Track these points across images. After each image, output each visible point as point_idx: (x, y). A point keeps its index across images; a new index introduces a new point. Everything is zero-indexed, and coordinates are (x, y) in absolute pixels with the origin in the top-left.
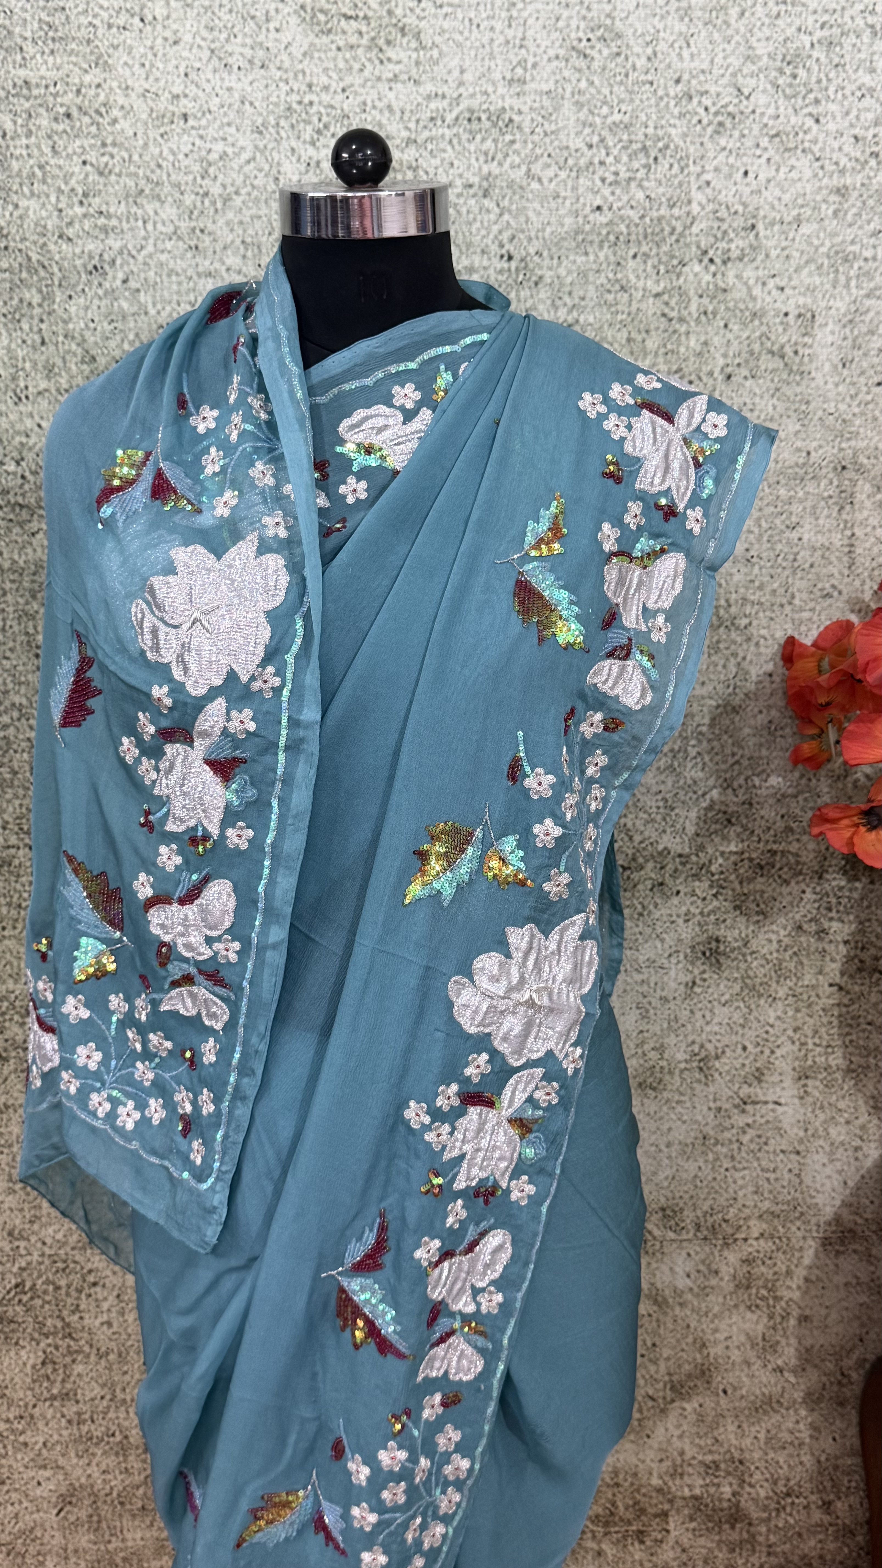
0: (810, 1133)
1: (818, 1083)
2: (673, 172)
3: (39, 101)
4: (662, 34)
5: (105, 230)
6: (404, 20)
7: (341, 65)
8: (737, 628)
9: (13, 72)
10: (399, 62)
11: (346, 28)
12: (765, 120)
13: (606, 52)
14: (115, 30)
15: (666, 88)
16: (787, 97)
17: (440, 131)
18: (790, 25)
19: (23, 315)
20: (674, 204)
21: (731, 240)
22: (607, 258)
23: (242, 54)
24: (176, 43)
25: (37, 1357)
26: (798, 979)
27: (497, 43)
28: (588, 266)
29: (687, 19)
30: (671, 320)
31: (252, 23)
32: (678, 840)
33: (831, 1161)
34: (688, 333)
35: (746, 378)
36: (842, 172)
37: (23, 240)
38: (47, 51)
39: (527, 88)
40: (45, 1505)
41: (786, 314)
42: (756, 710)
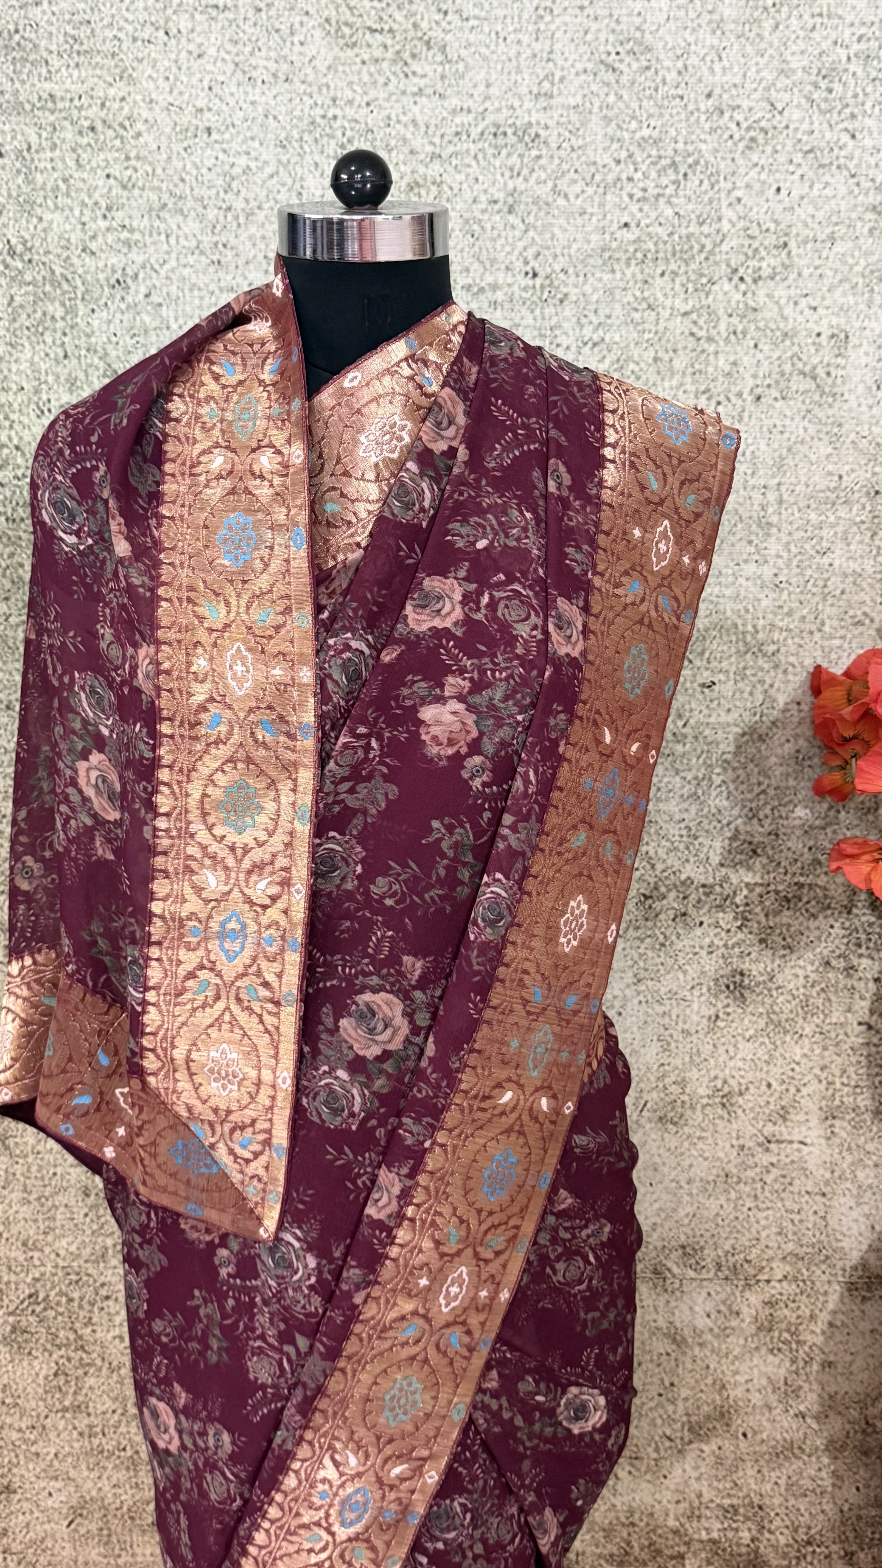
0: (836, 1174)
1: (845, 1124)
2: (703, 188)
3: (63, 114)
4: (693, 47)
5: (127, 243)
6: (430, 33)
7: (366, 78)
8: (765, 655)
9: (39, 85)
10: (425, 76)
11: (371, 41)
12: (799, 136)
13: (635, 66)
14: (139, 43)
15: (696, 101)
16: (822, 112)
17: (465, 145)
18: (826, 38)
19: (46, 329)
20: (704, 222)
21: (762, 259)
22: (634, 275)
23: (266, 68)
24: (199, 56)
25: (49, 1368)
26: (826, 1016)
27: (524, 56)
28: (614, 284)
29: (719, 32)
30: (699, 339)
31: (276, 36)
32: (701, 869)
33: (858, 1204)
34: (717, 353)
35: (776, 399)
37: (47, 252)
38: (72, 64)
39: (553, 102)
40: (56, 1517)
41: (819, 335)
42: (783, 739)
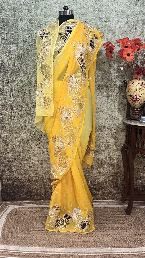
0: (119, 117)
1: (120, 112)
2: (101, 13)
3: (40, 7)
5: (46, 19)
9: (38, 4)
10: (75, 3)
12: (110, 8)
15: (100, 5)
16: (112, 5)
17: (79, 9)
20: (102, 16)
36: (118, 13)
